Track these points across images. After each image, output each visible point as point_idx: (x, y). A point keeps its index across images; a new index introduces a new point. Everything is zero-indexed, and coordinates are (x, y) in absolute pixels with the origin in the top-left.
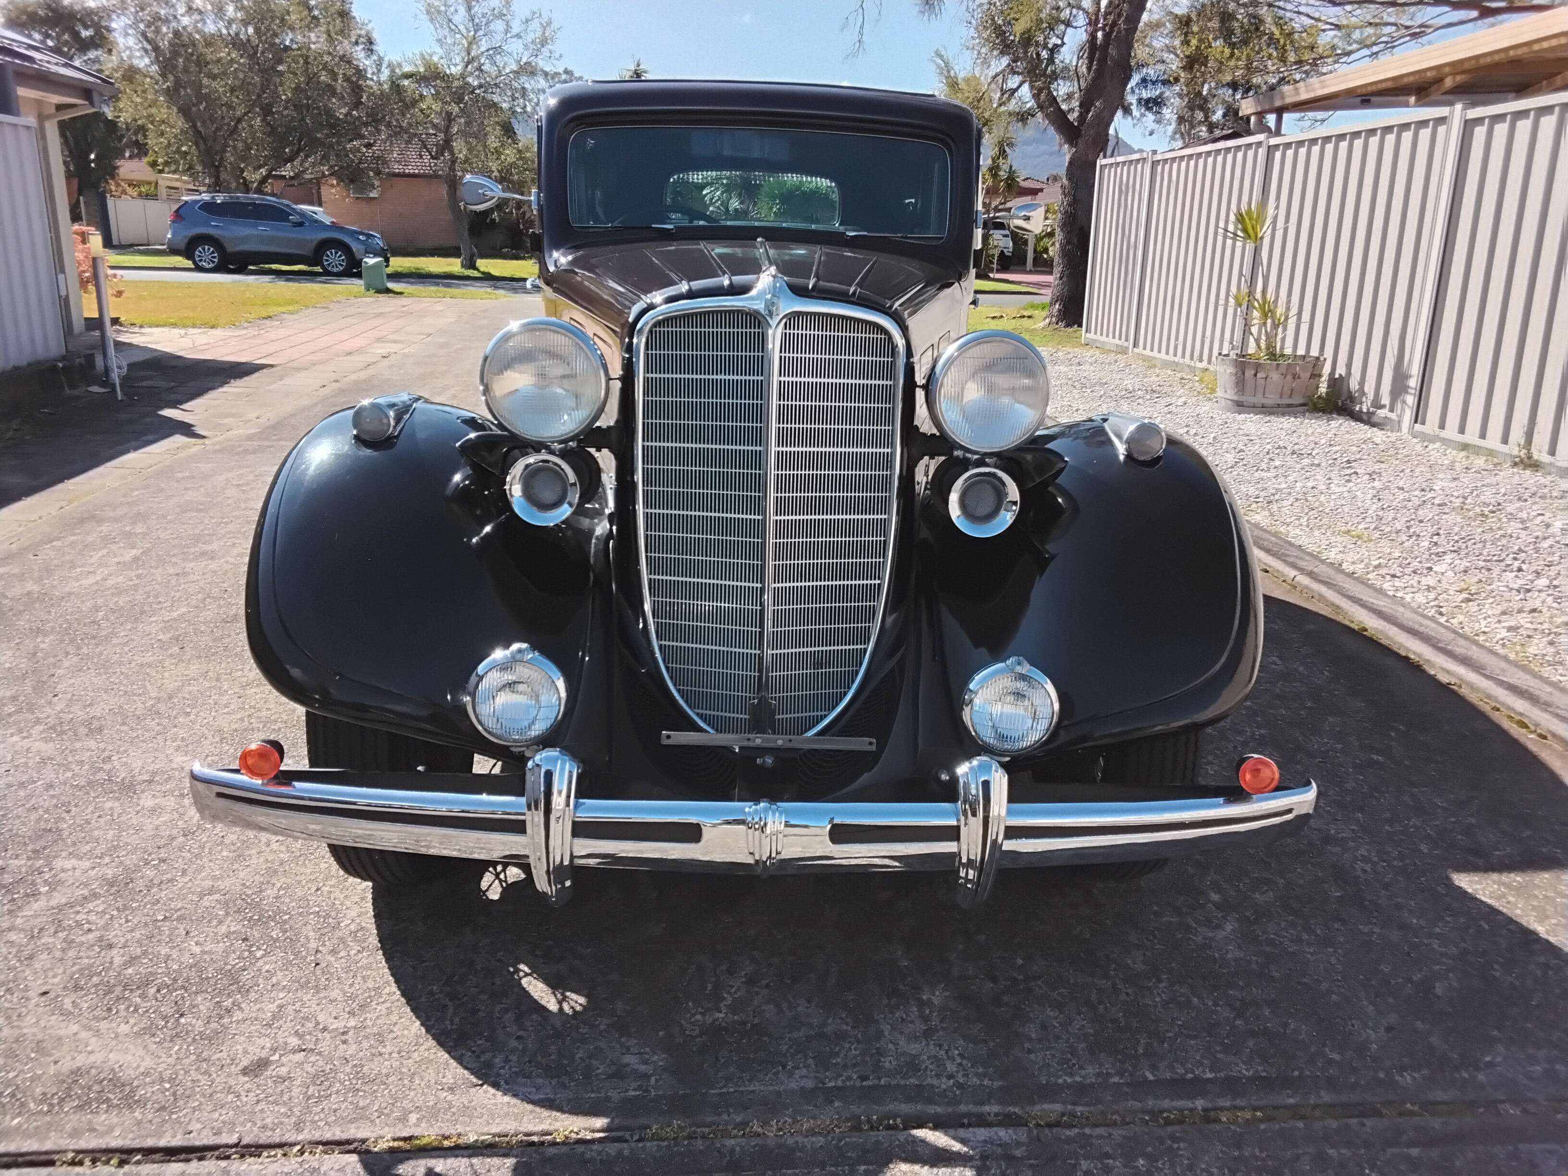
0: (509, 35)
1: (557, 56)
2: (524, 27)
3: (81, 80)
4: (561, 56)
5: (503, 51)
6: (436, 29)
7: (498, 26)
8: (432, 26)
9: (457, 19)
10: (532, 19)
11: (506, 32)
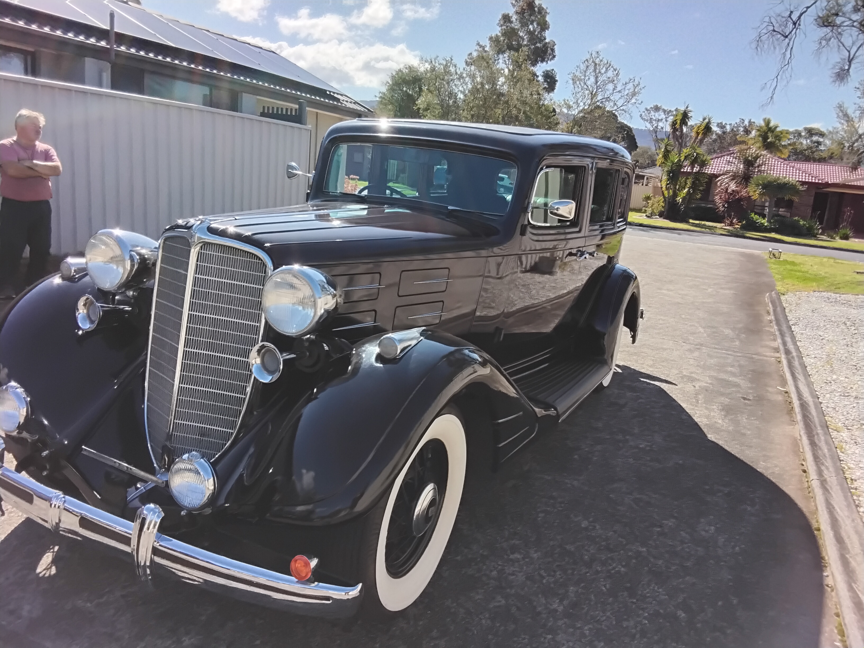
0: (615, 91)
1: (640, 102)
2: (623, 87)
3: (357, 110)
4: (642, 102)
5: (610, 100)
6: (575, 88)
7: (610, 86)
8: (572, 86)
9: (589, 83)
10: (629, 82)
11: (614, 89)
